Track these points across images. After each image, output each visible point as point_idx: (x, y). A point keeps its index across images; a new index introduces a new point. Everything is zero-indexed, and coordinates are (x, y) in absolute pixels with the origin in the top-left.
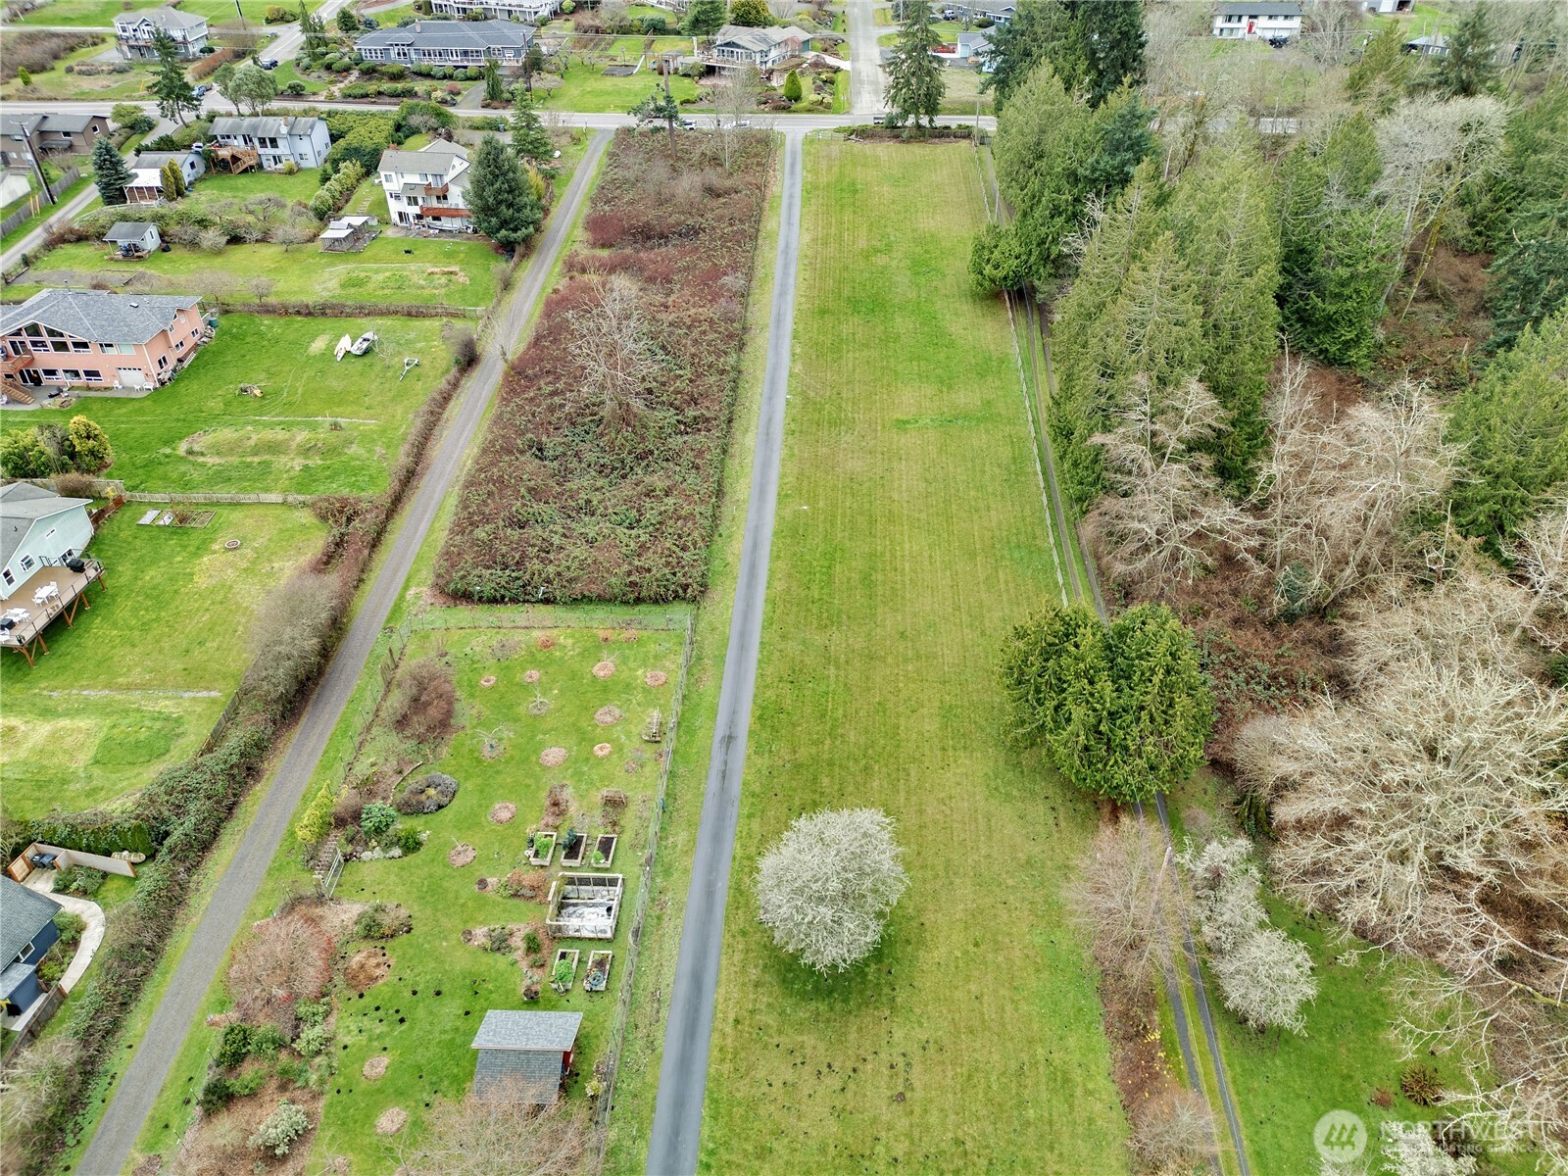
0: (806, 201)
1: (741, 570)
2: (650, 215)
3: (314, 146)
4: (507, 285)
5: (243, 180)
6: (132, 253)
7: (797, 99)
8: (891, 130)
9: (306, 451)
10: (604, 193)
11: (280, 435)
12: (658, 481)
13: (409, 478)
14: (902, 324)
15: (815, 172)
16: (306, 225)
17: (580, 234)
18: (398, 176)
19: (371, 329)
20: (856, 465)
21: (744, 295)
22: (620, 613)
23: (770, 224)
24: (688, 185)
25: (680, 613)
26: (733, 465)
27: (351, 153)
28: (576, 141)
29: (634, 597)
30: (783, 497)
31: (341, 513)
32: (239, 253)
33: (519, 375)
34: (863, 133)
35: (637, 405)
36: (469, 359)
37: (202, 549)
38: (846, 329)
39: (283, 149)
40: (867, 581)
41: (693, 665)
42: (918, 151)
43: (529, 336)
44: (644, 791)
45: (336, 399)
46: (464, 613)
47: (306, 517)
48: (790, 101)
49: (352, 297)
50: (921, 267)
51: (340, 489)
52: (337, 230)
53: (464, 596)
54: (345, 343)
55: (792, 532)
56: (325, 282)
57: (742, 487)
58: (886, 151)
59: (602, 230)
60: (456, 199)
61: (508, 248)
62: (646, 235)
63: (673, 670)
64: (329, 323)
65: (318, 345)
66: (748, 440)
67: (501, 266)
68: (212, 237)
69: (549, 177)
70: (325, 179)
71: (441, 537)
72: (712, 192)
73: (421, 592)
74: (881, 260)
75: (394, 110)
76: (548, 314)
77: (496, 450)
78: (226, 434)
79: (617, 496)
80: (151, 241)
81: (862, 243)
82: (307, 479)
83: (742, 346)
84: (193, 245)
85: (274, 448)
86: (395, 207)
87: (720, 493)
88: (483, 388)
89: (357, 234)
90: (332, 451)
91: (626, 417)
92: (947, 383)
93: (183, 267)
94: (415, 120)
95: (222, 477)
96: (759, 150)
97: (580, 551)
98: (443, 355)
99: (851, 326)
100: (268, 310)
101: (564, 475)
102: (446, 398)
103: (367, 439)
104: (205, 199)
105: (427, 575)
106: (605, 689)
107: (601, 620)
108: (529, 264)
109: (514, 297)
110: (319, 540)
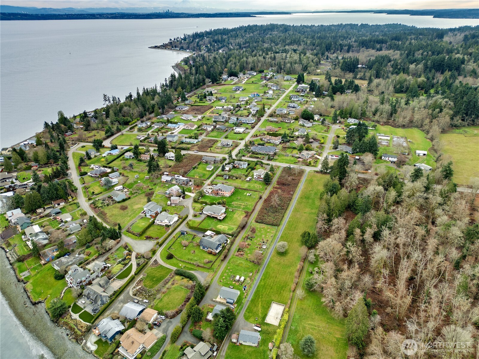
0: (305, 182)
1: (283, 224)
2: (284, 182)
3: (245, 166)
4: (266, 189)
5: (237, 170)
6: (225, 179)
7: (310, 164)
8: (321, 172)
9: (244, 206)
10: (280, 178)
11: (241, 203)
12: (277, 214)
13: (253, 210)
14: (310, 201)
15: (308, 177)
16: (244, 177)
17: (276, 183)
18: (255, 173)
19: (251, 193)
20: (298, 216)
21: (292, 195)
22: (271, 226)
23: (299, 185)
24: (290, 179)
25: (276, 227)
26: (285, 214)
27: (250, 168)
28: (278, 168)
29: (272, 225)
30: (290, 218)
31: (247, 212)
32: (237, 180)
33: (266, 201)
34: (317, 172)
35: (277, 206)
36: (261, 198)
37: (234, 214)
38: (303, 200)
39: (242, 166)
40: (295, 227)
41: (276, 232)
42: (324, 176)
43: (267, 196)
44: (270, 240)
45: (247, 200)
46: (257, 224)
47: (244, 212)
48: (309, 165)
49: (249, 188)
50: (316, 194)
51: (247, 210)
52: (248, 179)
53: (257, 222)
54: (248, 194)
55: (289, 222)
56: (246, 186)
57: (286, 216)
58: (319, 175)
59: (278, 183)
60: (262, 176)
61: (267, 184)
62: (284, 184)
63: (275, 231)
64: (246, 191)
65: (245, 194)
66: (288, 212)
67: (266, 187)
68: (234, 178)
69: (274, 174)
70: (247, 171)
71: (256, 216)
72: (293, 179)
73: (253, 221)
74: (311, 192)
75: (255, 160)
76: (270, 194)
77: (262, 209)
78: (236, 203)
79: (273, 215)
80: (228, 178)
81: (310, 189)
82: (244, 209)
83: (291, 200)
84: (232, 179)
85: (241, 205)
86: (254, 176)
87: (283, 217)
88: (262, 201)
89: (250, 179)
90: (246, 206)
91: (275, 207)
92: (312, 209)
93: (230, 182)
94: (258, 163)
95: (236, 207)
96: (302, 172)
97: (268, 220)
98: (258, 197)
99: (304, 200)
100: (240, 188)
101: (268, 212)
102: (258, 202)
103: (249, 205)
104: (233, 172)
105: (254, 220)
106: (268, 232)
107: (269, 226)
108: (269, 186)
109: (267, 190)
110: (245, 215)
